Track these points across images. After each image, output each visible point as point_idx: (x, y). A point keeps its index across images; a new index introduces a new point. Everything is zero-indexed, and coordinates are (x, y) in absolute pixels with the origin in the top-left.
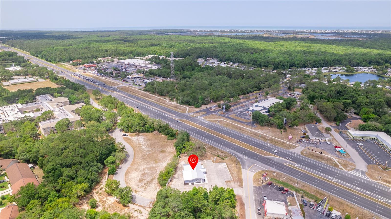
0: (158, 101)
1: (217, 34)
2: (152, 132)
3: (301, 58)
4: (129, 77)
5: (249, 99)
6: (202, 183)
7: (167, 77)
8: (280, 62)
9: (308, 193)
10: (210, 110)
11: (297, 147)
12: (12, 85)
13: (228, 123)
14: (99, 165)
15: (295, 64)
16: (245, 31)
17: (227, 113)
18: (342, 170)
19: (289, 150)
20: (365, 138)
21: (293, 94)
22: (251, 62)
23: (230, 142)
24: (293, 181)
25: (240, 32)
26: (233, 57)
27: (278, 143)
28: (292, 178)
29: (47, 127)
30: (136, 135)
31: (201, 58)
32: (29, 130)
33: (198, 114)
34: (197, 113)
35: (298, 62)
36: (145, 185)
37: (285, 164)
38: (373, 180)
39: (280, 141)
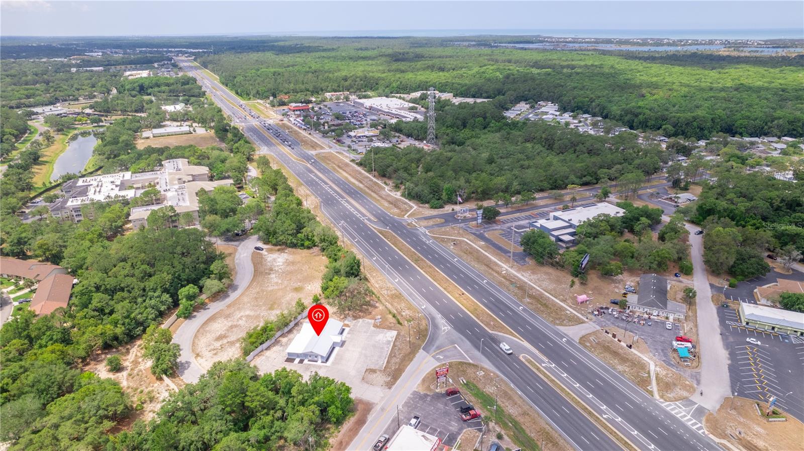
0: (369, 188)
1: (608, 47)
2: (309, 248)
3: (759, 110)
4: (352, 134)
5: (560, 199)
6: (319, 363)
7: (421, 140)
8: (692, 120)
9: (524, 431)
10: (455, 216)
11: (583, 322)
12: (154, 137)
13: (472, 247)
14: (166, 297)
15: (736, 125)
16: (678, 41)
17: (486, 226)
18: (649, 397)
19: (559, 327)
20: (779, 328)
21: (675, 197)
22: (626, 116)
23: (442, 289)
24: (510, 398)
25: (663, 45)
26: (591, 102)
27: (547, 307)
28: (512, 390)
29: (138, 218)
30: (279, 250)
31: (526, 100)
32: (105, 220)
33: (425, 223)
34: (425, 219)
35: (745, 122)
36: (220, 348)
37: (521, 358)
38: (711, 436)
39: (555, 304)
